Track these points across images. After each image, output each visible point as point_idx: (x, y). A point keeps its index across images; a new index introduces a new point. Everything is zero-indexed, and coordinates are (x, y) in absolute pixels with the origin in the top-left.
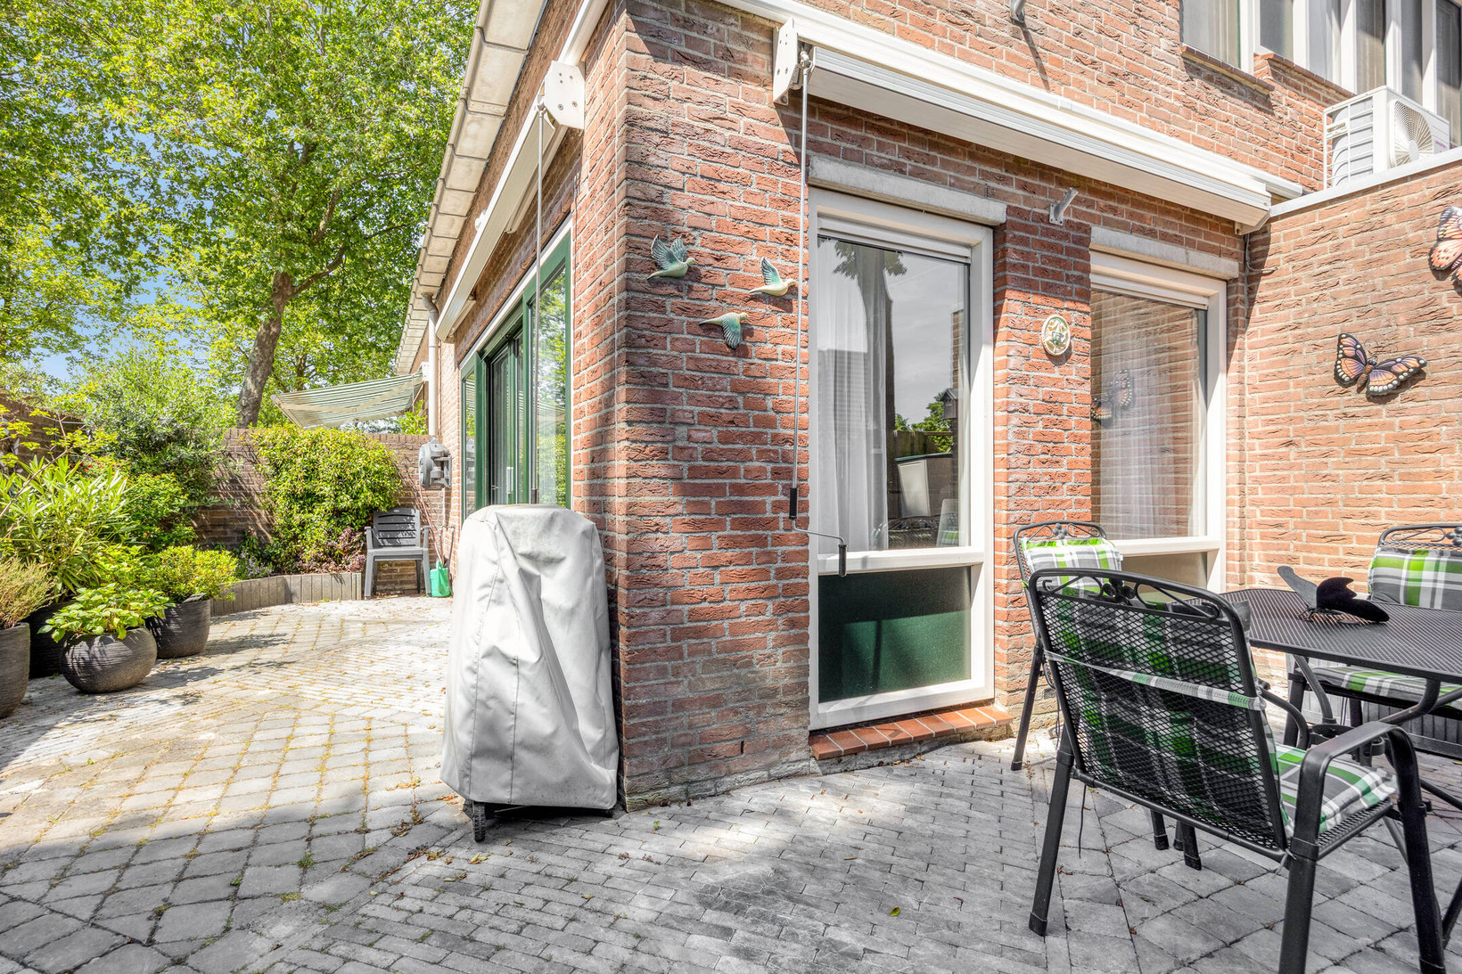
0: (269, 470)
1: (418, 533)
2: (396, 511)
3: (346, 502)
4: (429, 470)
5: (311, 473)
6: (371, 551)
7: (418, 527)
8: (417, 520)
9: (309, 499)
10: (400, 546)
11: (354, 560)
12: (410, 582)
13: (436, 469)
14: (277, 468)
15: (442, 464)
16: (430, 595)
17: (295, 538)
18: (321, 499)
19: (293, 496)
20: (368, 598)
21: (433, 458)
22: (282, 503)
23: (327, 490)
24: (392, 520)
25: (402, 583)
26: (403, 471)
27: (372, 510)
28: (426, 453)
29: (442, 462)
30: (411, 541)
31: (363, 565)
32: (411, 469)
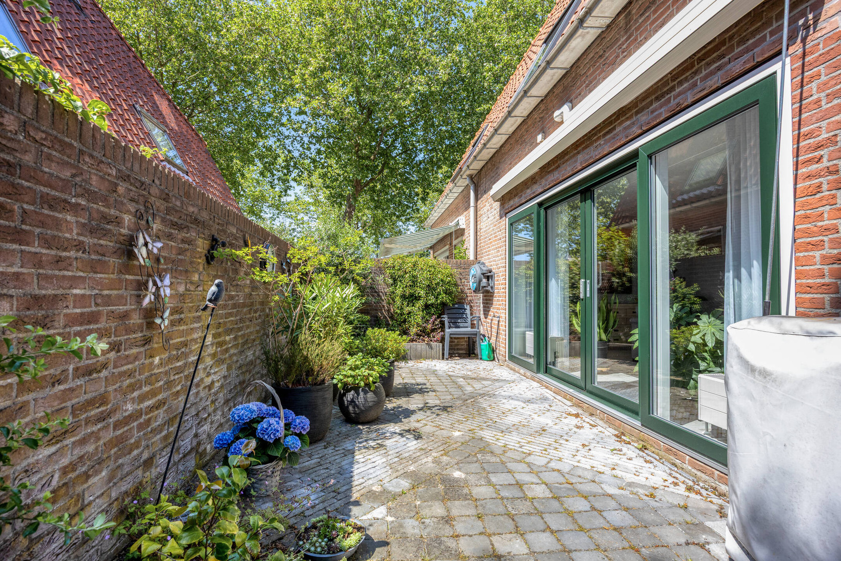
0: (391, 281)
1: (469, 320)
2: (456, 306)
3: (432, 300)
4: (480, 281)
5: (414, 282)
6: (447, 330)
7: (469, 316)
8: (468, 312)
9: (412, 298)
10: (459, 327)
11: (438, 336)
12: (462, 349)
13: (484, 281)
14: (395, 280)
15: (488, 278)
16: (481, 359)
17: (405, 321)
18: (418, 298)
19: (403, 297)
20: (447, 359)
21: (483, 274)
22: (398, 300)
23: (422, 293)
24: (454, 311)
25: (458, 349)
26: (459, 282)
27: (444, 304)
28: (475, 271)
29: (488, 276)
30: (466, 325)
31: (442, 340)
32: (463, 280)
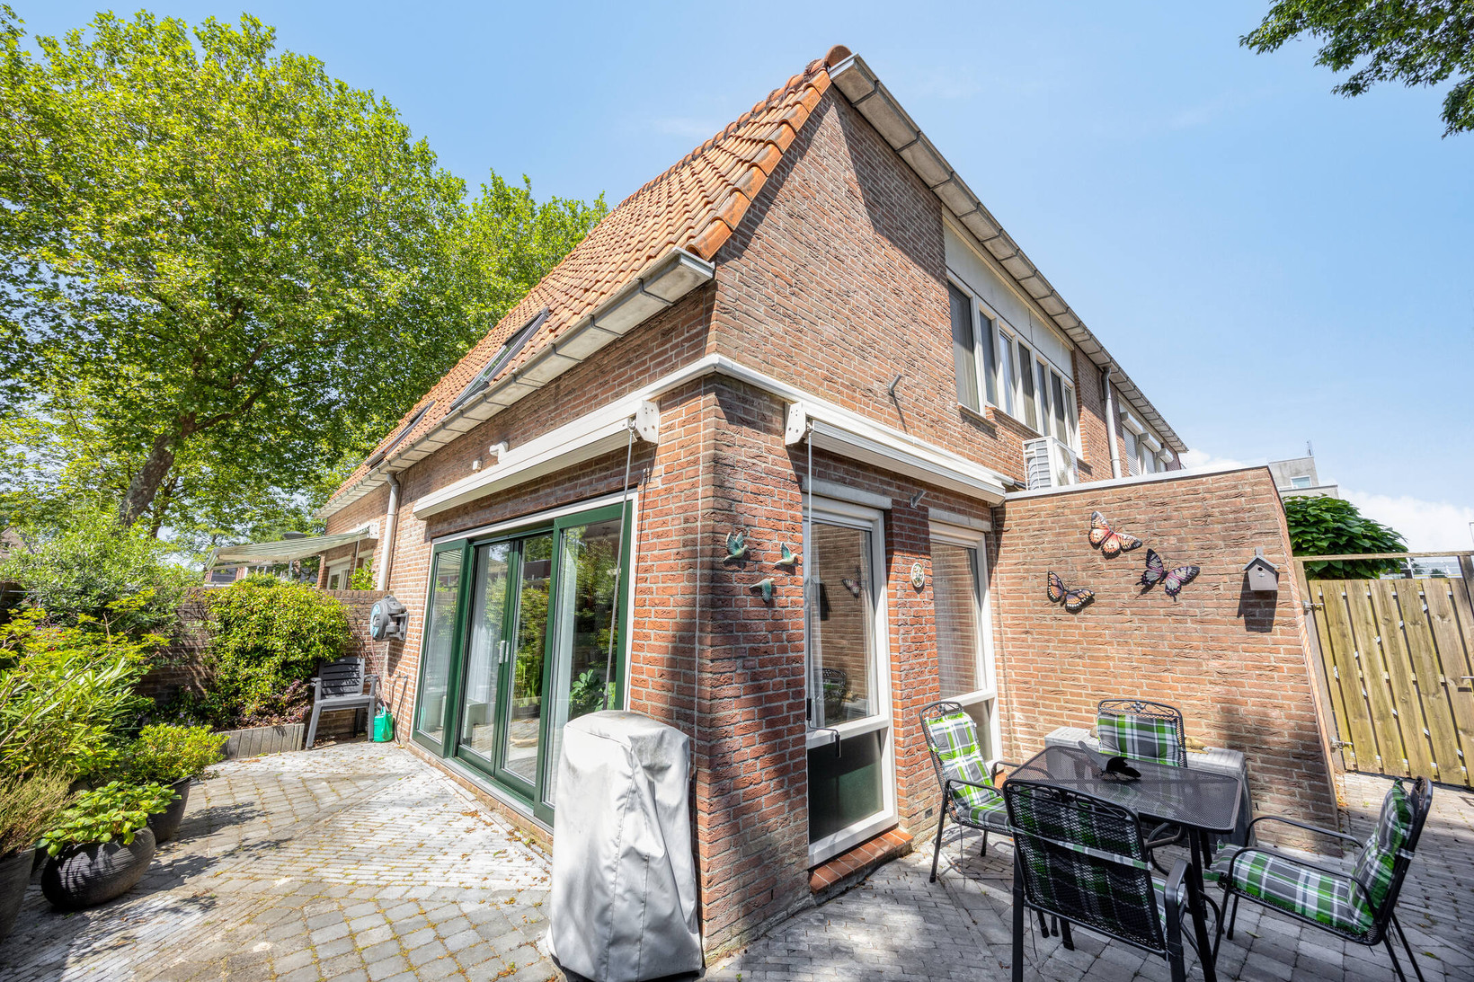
0: (218, 626)
1: (362, 681)
2: (342, 660)
3: (297, 655)
4: (386, 624)
5: (266, 627)
6: (318, 702)
7: (362, 676)
8: (361, 668)
9: (258, 654)
10: (342, 694)
11: (299, 712)
12: (344, 726)
13: (392, 624)
14: (227, 624)
15: (398, 620)
16: (372, 740)
17: (237, 691)
18: (270, 653)
19: (241, 652)
20: (310, 749)
21: (391, 615)
22: (229, 658)
23: (280, 645)
24: (338, 669)
25: (336, 727)
26: (352, 623)
27: (319, 661)
28: (380, 609)
29: (399, 617)
30: (355, 688)
31: (306, 719)
32: (360, 621)
